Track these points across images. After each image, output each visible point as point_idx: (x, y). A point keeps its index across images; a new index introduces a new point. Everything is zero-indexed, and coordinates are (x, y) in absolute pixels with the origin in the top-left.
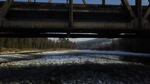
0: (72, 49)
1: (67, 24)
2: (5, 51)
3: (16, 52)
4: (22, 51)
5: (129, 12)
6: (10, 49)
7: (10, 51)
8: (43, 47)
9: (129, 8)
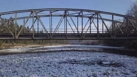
0: (66, 44)
1: (66, 38)
2: (16, 45)
3: (23, 46)
4: (27, 45)
5: (80, 35)
6: (19, 44)
7: (19, 45)
8: (42, 43)
9: (80, 34)
